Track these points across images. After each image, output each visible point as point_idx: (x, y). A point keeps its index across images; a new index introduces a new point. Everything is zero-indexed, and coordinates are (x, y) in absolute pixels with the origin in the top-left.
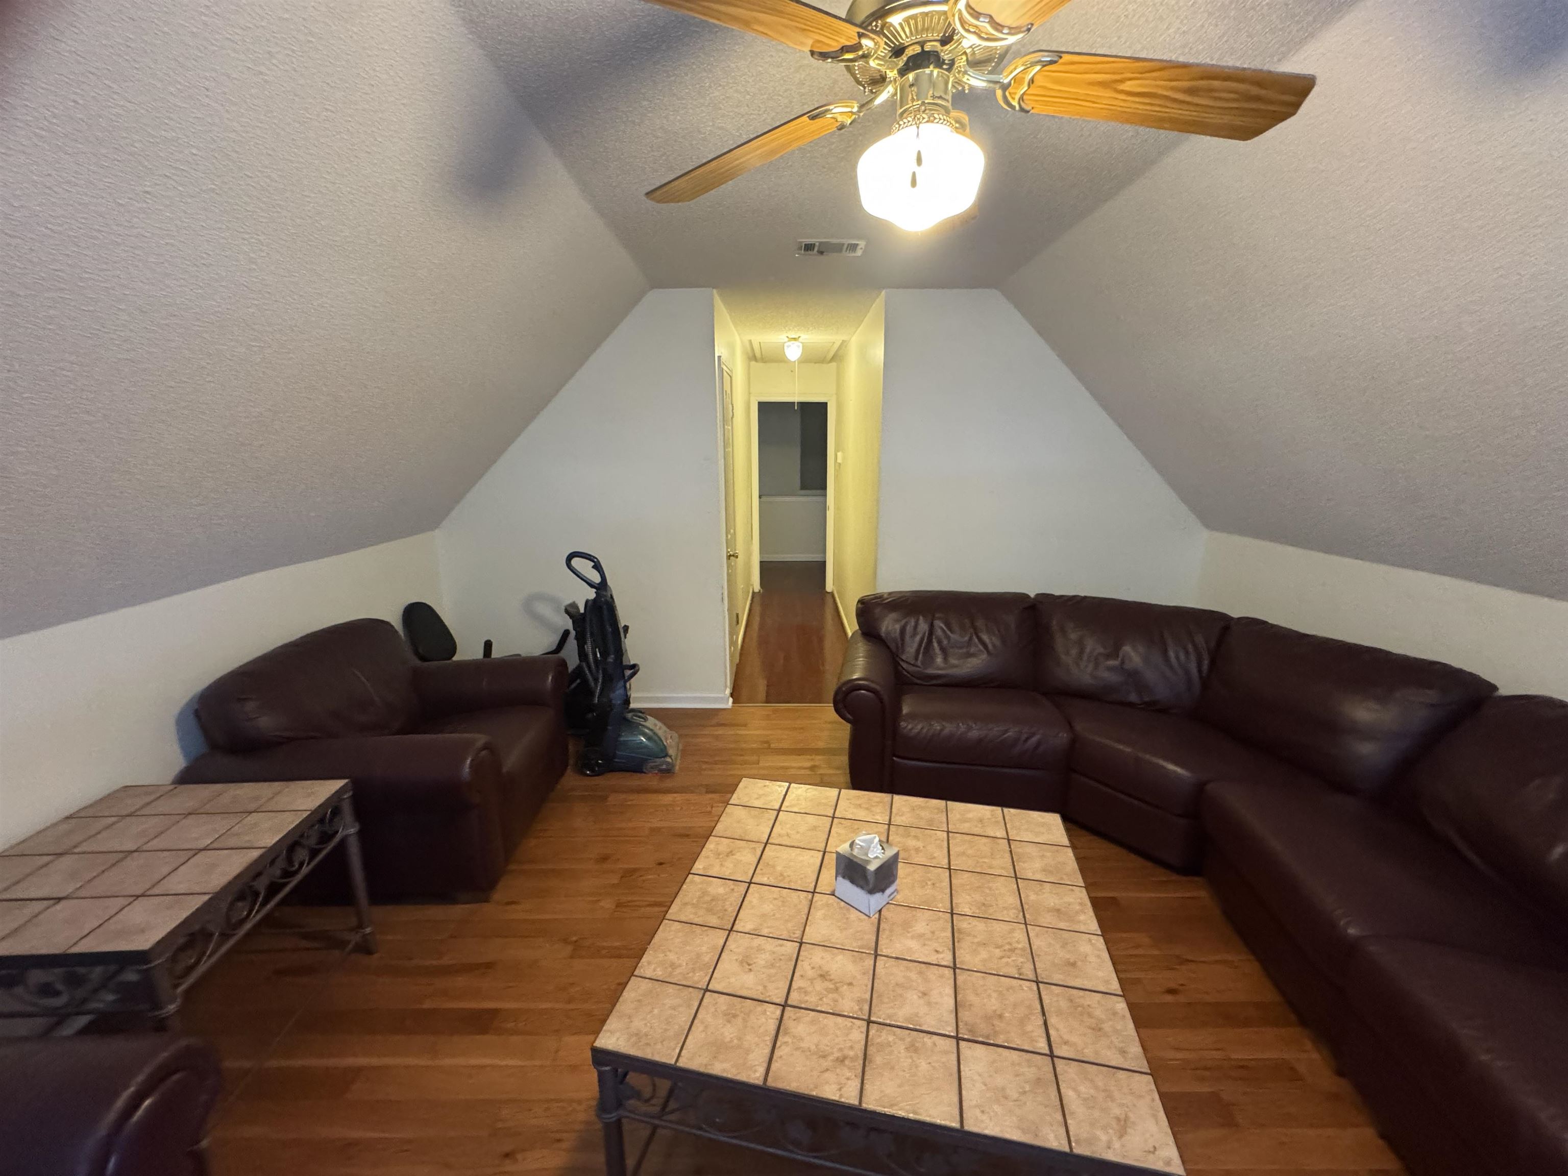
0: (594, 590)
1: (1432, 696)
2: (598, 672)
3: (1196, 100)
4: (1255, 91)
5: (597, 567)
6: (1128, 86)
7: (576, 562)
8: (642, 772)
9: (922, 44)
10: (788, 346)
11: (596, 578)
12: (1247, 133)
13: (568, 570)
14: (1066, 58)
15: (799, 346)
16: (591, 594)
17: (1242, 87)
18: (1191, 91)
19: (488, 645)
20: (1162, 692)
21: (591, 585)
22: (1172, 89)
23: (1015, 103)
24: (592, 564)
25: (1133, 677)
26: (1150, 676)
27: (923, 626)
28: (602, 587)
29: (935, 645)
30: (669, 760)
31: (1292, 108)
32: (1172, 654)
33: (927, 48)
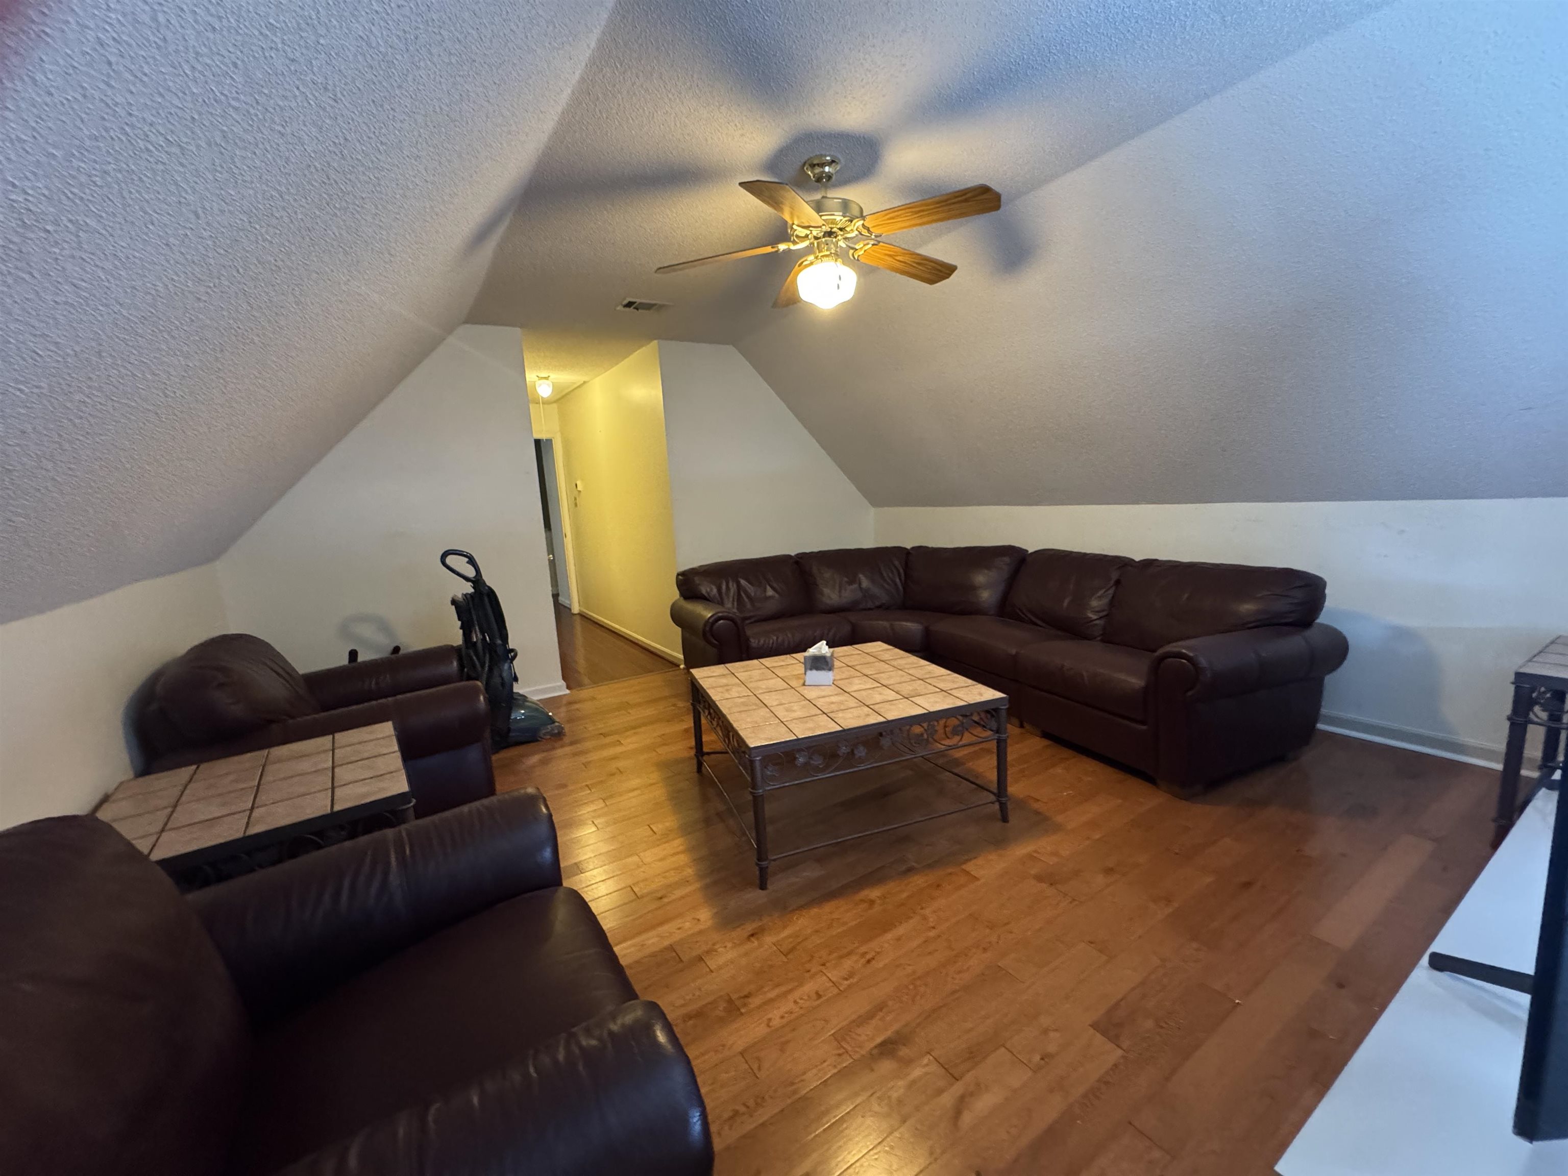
0: (470, 584)
1: (1007, 559)
2: (485, 656)
3: (920, 267)
4: (939, 268)
5: (472, 561)
6: (898, 258)
7: (451, 560)
8: (537, 741)
9: (832, 228)
10: (540, 385)
11: (471, 572)
12: (932, 282)
13: (444, 568)
14: (881, 244)
15: (548, 385)
16: (469, 588)
17: (936, 265)
18: (918, 264)
19: (353, 655)
20: (884, 598)
21: (467, 579)
22: (915, 262)
23: (856, 257)
24: (467, 560)
25: (866, 593)
26: (876, 590)
27: (733, 587)
28: (477, 581)
29: (743, 595)
30: (557, 724)
31: (948, 275)
32: (885, 575)
33: (833, 230)
